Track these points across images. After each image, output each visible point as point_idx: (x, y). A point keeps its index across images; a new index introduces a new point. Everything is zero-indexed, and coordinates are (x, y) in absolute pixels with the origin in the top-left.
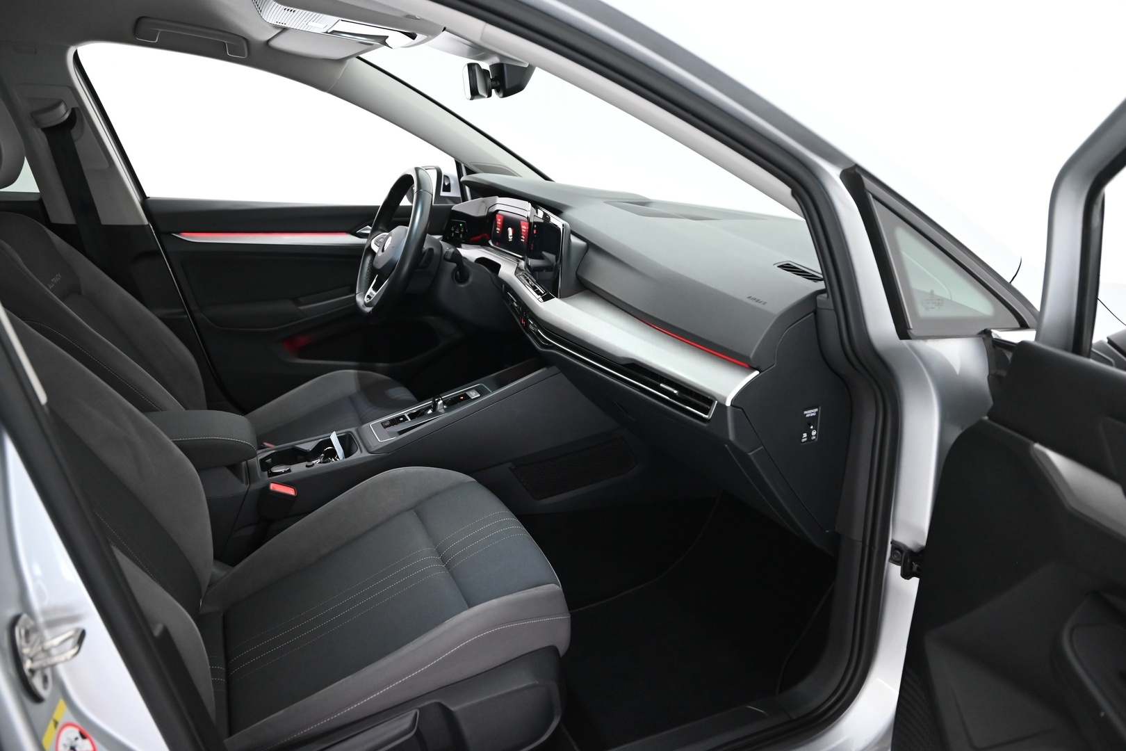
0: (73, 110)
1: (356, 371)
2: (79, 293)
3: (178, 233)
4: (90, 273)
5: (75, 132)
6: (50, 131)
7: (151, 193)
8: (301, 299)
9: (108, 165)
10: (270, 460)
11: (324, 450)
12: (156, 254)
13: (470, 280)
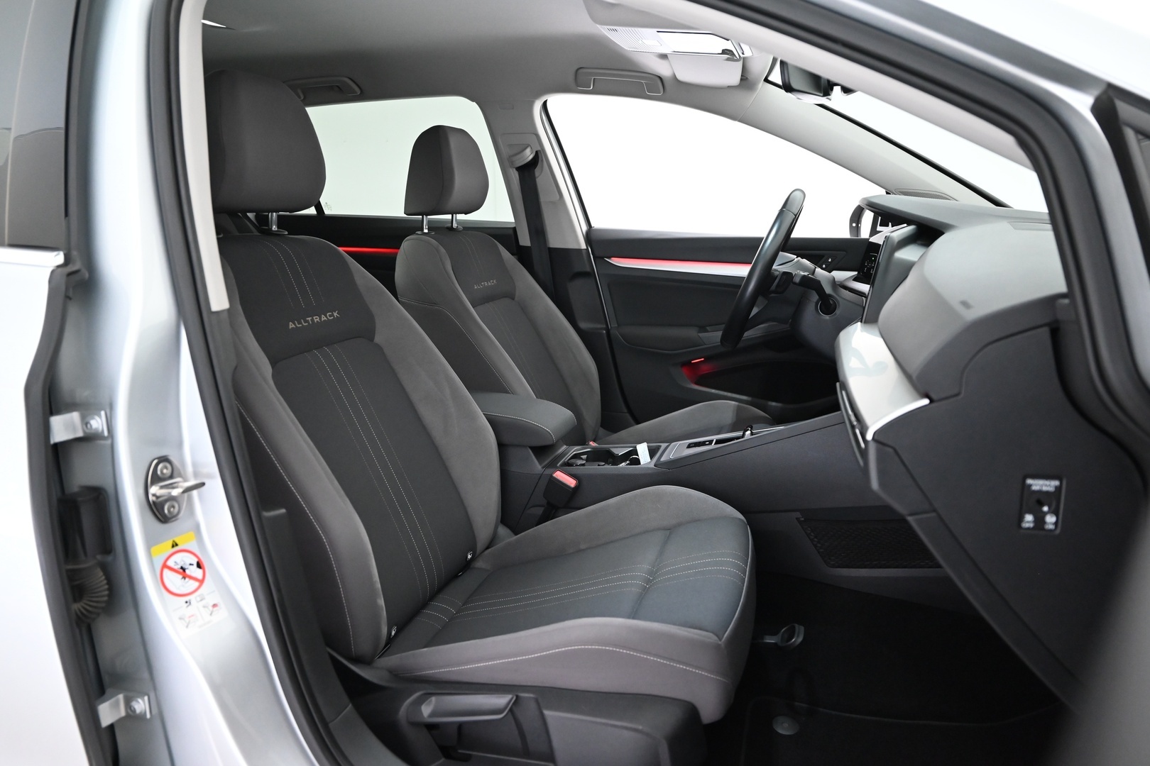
0: (537, 152)
1: (737, 403)
2: (513, 299)
3: (609, 258)
4: (527, 284)
5: (537, 171)
6: (520, 169)
7: (596, 224)
8: (708, 328)
9: (558, 197)
10: (585, 456)
11: (632, 458)
12: (589, 274)
13: (838, 312)
